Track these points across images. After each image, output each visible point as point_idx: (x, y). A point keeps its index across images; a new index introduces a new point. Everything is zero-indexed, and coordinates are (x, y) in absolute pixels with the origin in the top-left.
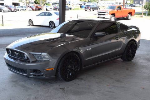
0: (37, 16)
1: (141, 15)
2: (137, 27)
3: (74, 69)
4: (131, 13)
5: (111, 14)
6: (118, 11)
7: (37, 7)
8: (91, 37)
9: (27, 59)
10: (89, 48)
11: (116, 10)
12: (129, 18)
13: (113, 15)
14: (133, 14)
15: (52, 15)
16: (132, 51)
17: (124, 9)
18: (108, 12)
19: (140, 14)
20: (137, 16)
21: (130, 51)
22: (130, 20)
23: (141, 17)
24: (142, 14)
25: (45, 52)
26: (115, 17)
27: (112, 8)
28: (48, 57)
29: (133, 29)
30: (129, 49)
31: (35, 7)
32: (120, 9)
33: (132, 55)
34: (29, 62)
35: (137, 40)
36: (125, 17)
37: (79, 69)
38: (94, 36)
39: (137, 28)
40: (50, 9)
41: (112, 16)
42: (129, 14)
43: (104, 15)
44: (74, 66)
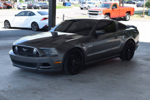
0: (16, 15)
1: (142, 15)
2: (136, 26)
3: (77, 64)
4: (129, 13)
5: (106, 14)
6: (113, 10)
7: (5, 4)
8: (92, 35)
9: (36, 54)
10: (90, 45)
11: (111, 9)
12: (128, 18)
13: (108, 14)
14: (131, 13)
15: (35, 15)
16: (130, 50)
17: (121, 7)
18: (102, 11)
19: (140, 13)
20: (137, 15)
21: (129, 50)
22: (128, 20)
23: (142, 17)
24: (143, 13)
25: (53, 47)
26: (110, 17)
27: (106, 6)
28: (56, 52)
29: (131, 28)
30: (128, 48)
31: (3, 5)
32: (116, 8)
33: (130, 54)
34: (38, 56)
35: (136, 40)
36: (122, 17)
37: (82, 64)
38: (95, 33)
39: (136, 28)
40: (23, 7)
41: (107, 16)
42: (126, 13)
43: (97, 14)
44: (78, 62)
